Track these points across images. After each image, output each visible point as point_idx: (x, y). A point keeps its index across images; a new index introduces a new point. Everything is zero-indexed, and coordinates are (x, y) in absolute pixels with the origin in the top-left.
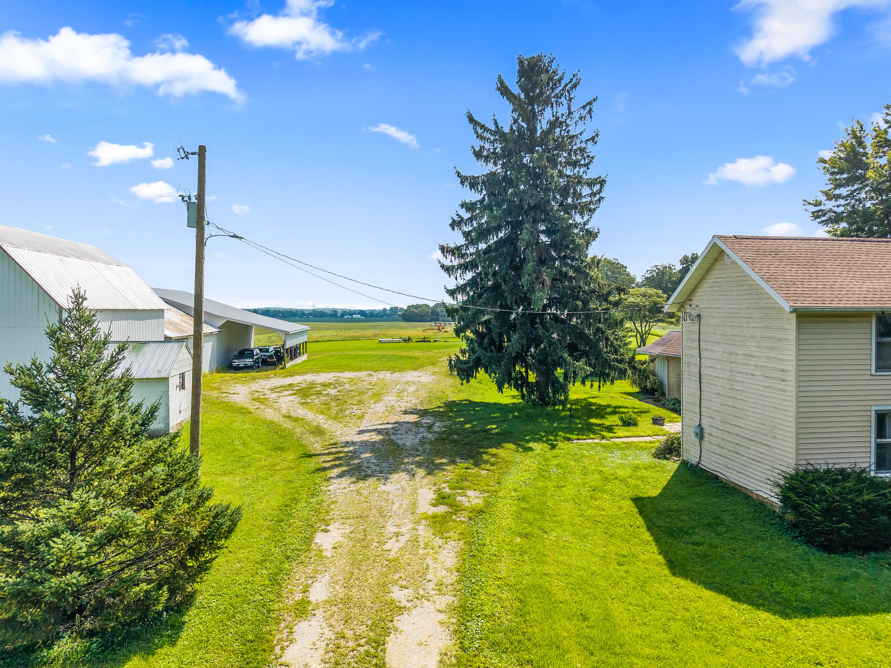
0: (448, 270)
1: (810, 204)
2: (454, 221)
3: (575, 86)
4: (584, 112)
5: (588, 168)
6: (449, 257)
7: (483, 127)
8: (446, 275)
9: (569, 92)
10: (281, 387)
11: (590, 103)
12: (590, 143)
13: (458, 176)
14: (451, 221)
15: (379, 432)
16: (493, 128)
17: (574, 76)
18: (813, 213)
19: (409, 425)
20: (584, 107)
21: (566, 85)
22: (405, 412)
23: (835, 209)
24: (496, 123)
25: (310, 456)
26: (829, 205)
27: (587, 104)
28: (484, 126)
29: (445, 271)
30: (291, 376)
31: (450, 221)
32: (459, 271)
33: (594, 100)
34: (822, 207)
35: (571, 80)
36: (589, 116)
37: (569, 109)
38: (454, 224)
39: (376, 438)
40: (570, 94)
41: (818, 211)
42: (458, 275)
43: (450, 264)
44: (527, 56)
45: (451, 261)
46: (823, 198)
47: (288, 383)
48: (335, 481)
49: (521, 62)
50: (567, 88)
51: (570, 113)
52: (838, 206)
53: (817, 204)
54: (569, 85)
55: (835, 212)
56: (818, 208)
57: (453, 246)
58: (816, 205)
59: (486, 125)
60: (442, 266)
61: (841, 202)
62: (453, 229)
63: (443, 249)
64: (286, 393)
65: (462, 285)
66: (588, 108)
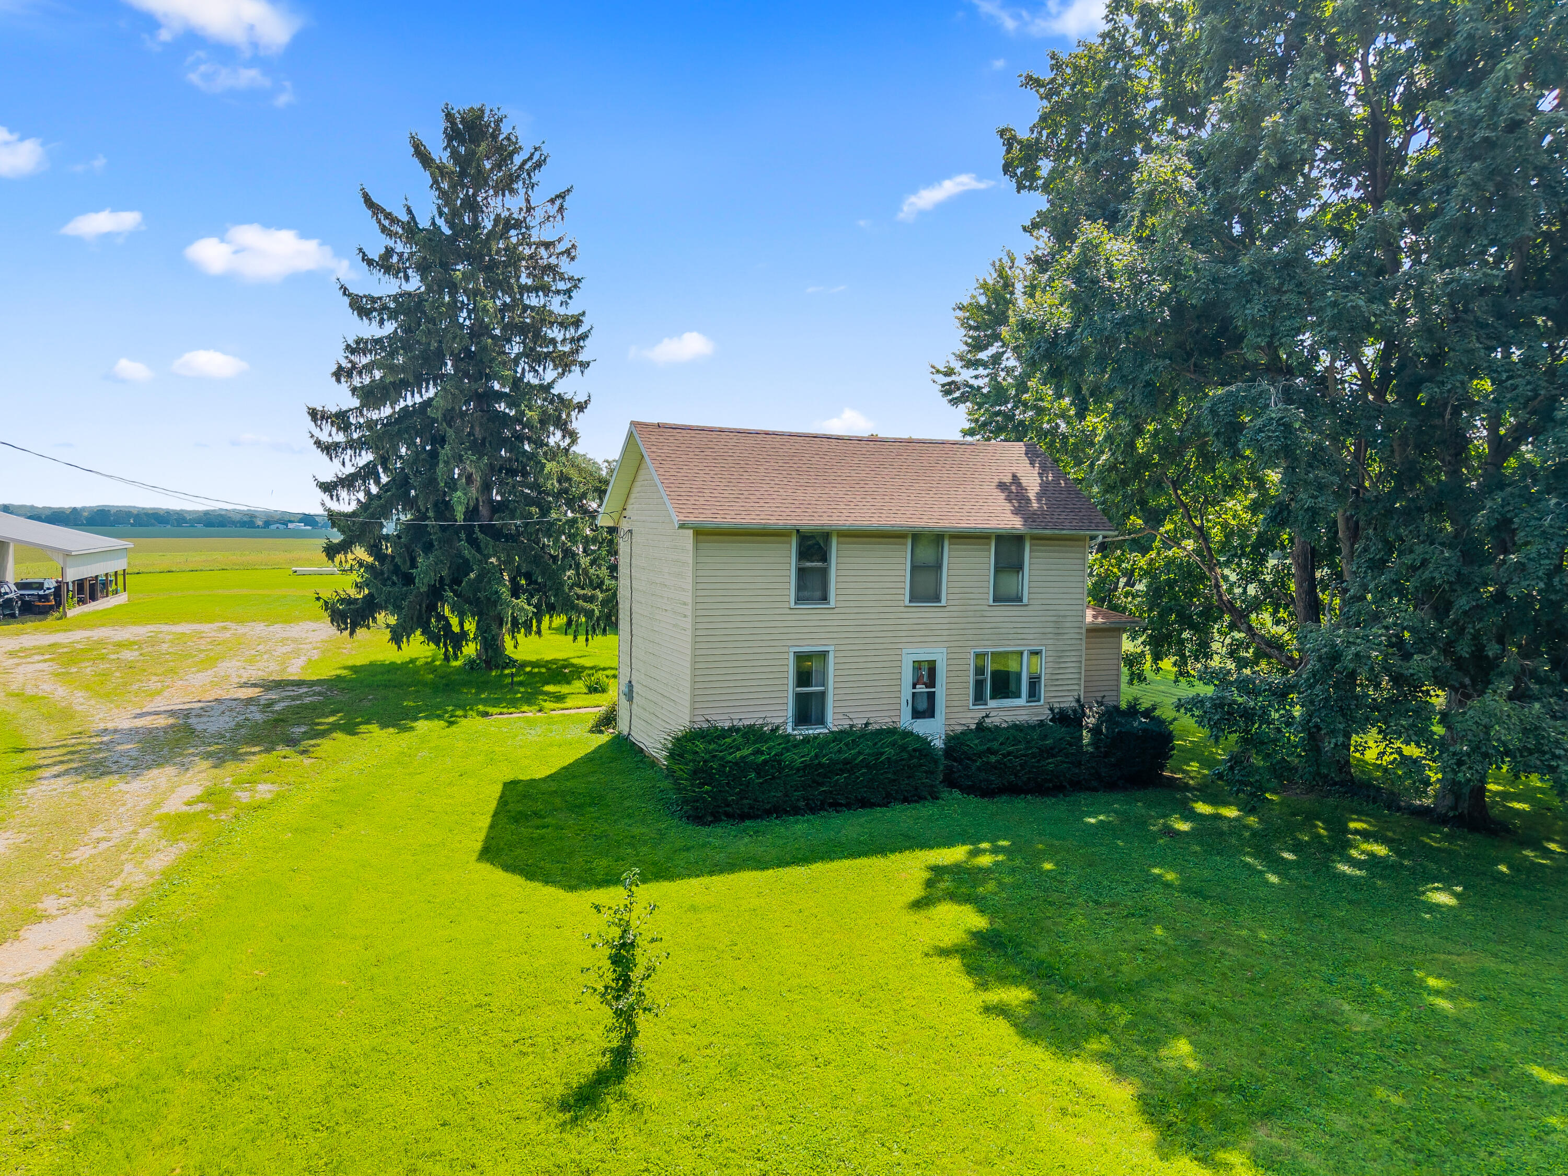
0: (329, 449)
1: (938, 372)
2: (340, 368)
3: (538, 165)
4: (553, 210)
5: (570, 297)
6: (327, 427)
7: (388, 216)
8: (324, 457)
9: (529, 174)
10: (35, 648)
11: (562, 196)
12: (564, 258)
13: (344, 293)
14: (336, 366)
15: (172, 713)
16: (405, 218)
17: (536, 149)
18: (943, 386)
19: (234, 704)
20: (552, 201)
21: (524, 162)
22: (245, 685)
23: (972, 382)
24: (409, 211)
25: (22, 751)
26: (966, 375)
27: (557, 196)
28: (390, 214)
29: (322, 450)
30: (65, 631)
31: (334, 368)
32: (349, 451)
33: (568, 191)
34: (953, 378)
35: (532, 154)
36: (560, 216)
37: (528, 201)
38: (339, 374)
39: (162, 722)
40: (530, 177)
41: (950, 384)
42: (347, 458)
43: (330, 440)
44: (460, 106)
45: (330, 435)
46: (957, 365)
47: (48, 643)
48: (46, 782)
49: (449, 116)
50: (527, 167)
51: (529, 209)
52: (976, 377)
53: (949, 372)
54: (529, 164)
55: (971, 387)
56: (949, 379)
57: (334, 410)
58: (946, 374)
59: (395, 214)
60: (318, 443)
61: (981, 371)
62: (338, 381)
63: (314, 414)
64: (37, 658)
65: (348, 476)
66: (558, 202)
